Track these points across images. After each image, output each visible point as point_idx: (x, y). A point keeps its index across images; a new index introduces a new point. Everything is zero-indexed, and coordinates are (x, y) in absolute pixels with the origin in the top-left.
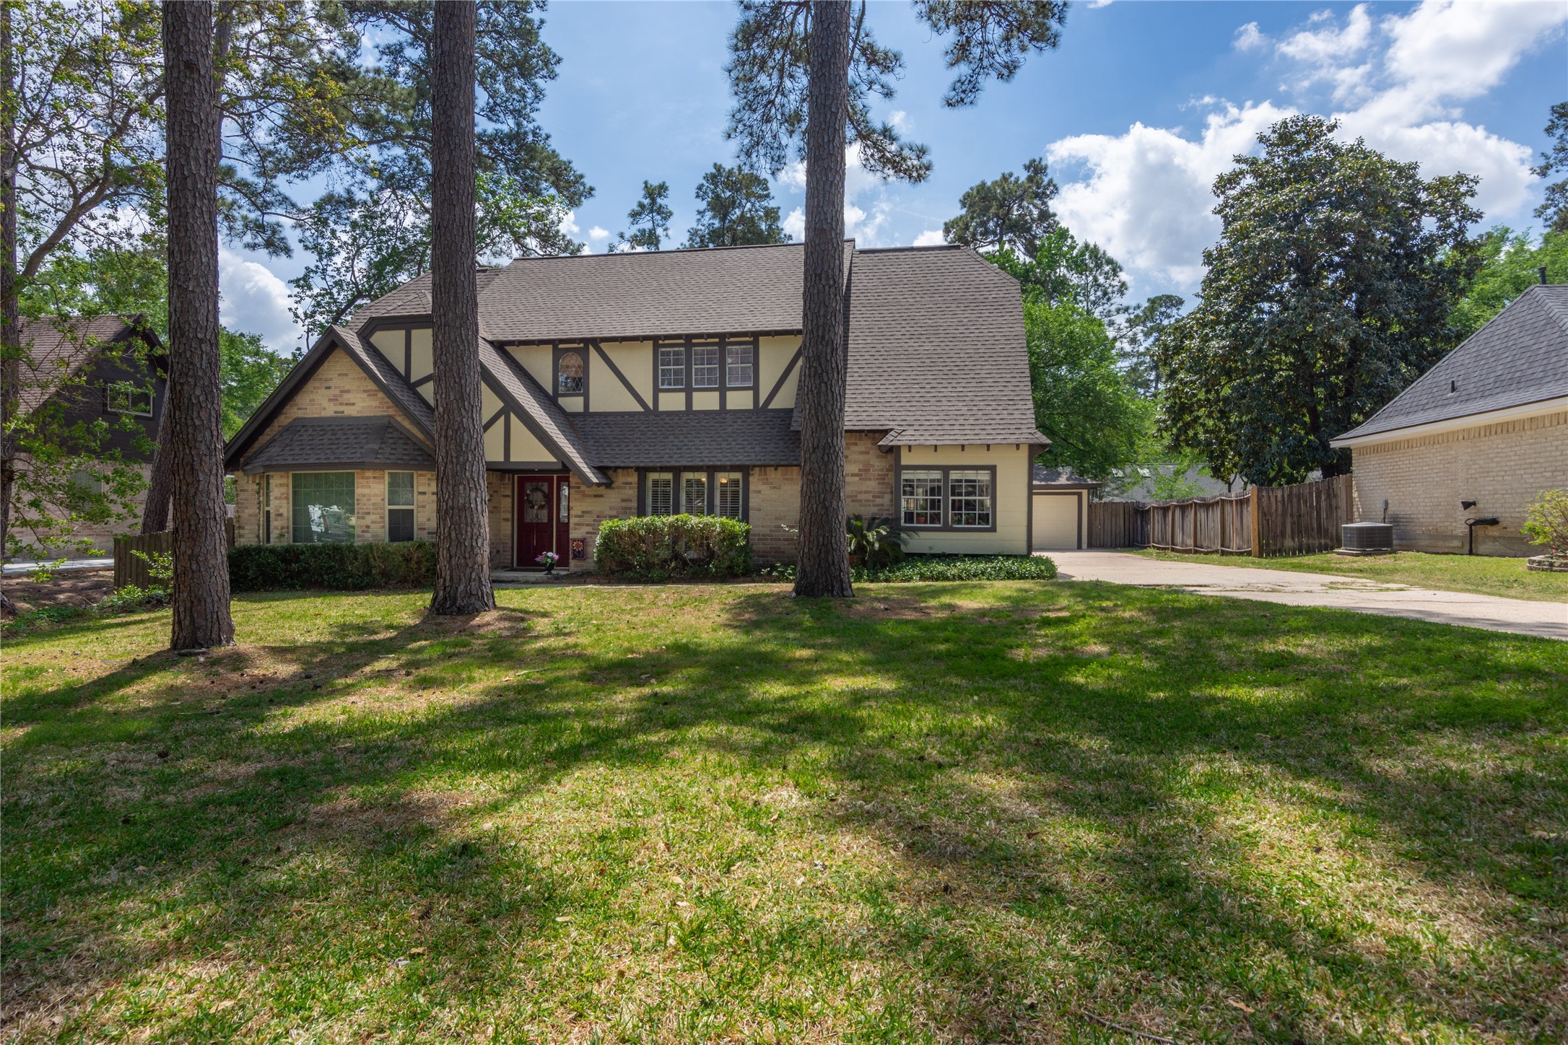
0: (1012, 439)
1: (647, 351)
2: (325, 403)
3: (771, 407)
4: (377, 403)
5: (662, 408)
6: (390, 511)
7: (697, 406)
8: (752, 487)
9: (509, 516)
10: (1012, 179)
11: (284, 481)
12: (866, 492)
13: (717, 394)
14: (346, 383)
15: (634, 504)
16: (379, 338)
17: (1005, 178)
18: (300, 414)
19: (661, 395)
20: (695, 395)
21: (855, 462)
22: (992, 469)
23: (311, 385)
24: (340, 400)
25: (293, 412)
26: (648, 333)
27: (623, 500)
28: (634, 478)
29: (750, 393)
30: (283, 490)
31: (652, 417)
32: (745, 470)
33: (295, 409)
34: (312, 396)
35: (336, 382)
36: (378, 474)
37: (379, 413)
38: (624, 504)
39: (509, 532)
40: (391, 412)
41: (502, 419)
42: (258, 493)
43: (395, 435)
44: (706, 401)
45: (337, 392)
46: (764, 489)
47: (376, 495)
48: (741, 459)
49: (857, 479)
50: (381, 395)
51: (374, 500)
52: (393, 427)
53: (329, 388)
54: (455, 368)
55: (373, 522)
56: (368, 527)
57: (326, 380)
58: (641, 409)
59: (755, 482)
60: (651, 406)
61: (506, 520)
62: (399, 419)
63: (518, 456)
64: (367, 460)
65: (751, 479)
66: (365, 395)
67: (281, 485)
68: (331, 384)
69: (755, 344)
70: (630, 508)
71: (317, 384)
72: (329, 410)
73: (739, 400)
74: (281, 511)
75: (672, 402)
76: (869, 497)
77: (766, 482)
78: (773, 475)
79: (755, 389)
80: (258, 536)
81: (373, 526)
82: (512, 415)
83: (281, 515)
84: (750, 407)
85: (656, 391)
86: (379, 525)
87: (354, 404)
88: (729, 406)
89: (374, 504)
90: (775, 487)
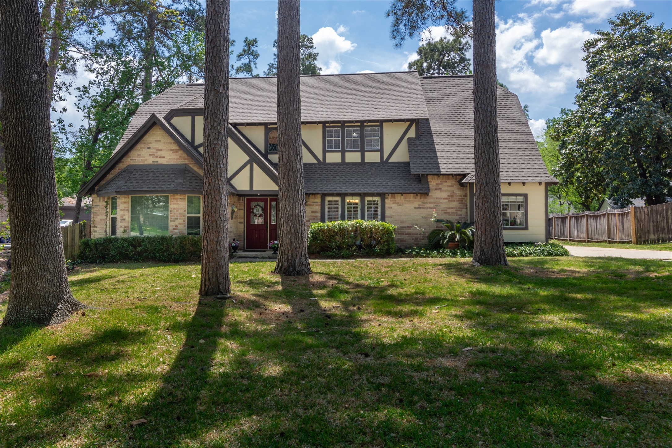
0: (538, 179)
1: (319, 130)
2: (147, 156)
3: (390, 161)
4: (178, 157)
5: (328, 161)
6: (188, 217)
7: (347, 160)
8: (387, 205)
9: (242, 220)
10: (446, 40)
11: (126, 200)
12: (452, 208)
13: (359, 154)
14: (160, 146)
15: (319, 214)
16: (176, 121)
17: (442, 40)
18: (132, 163)
19: (327, 154)
20: (347, 154)
21: (446, 191)
22: (525, 196)
23: (138, 146)
24: (156, 155)
25: (127, 162)
26: (321, 120)
27: (312, 212)
28: (319, 200)
29: (379, 153)
30: (126, 205)
31: (322, 166)
32: (383, 196)
33: (129, 160)
34: (139, 153)
35: (154, 145)
36: (182, 196)
37: (179, 162)
38: (313, 214)
39: (243, 230)
40: (186, 162)
41: (248, 166)
42: (106, 207)
43: (190, 174)
44: (353, 157)
45: (154, 150)
46: (394, 206)
47: (181, 209)
48: (381, 190)
49: (447, 200)
50: (180, 152)
51: (180, 211)
52: (188, 170)
53: (149, 148)
54: (293, 138)
55: (180, 224)
56: (177, 226)
57: (148, 144)
58: (316, 162)
59: (389, 202)
60: (322, 160)
61: (240, 223)
62: (191, 166)
63: (257, 187)
64: (178, 188)
65: (386, 200)
66: (171, 152)
67: (125, 203)
68: (150, 146)
69: (381, 126)
70: (317, 216)
71: (143, 146)
72: (150, 161)
73: (372, 157)
74: (124, 217)
75: (334, 158)
76: (454, 210)
77: (395, 202)
78: (399, 198)
79: (381, 151)
80: (106, 232)
81: (179, 226)
82: (255, 165)
83: (124, 219)
84: (379, 161)
85: (325, 152)
86: (183, 225)
87: (164, 157)
88: (366, 160)
89: (180, 213)
90: (400, 205)
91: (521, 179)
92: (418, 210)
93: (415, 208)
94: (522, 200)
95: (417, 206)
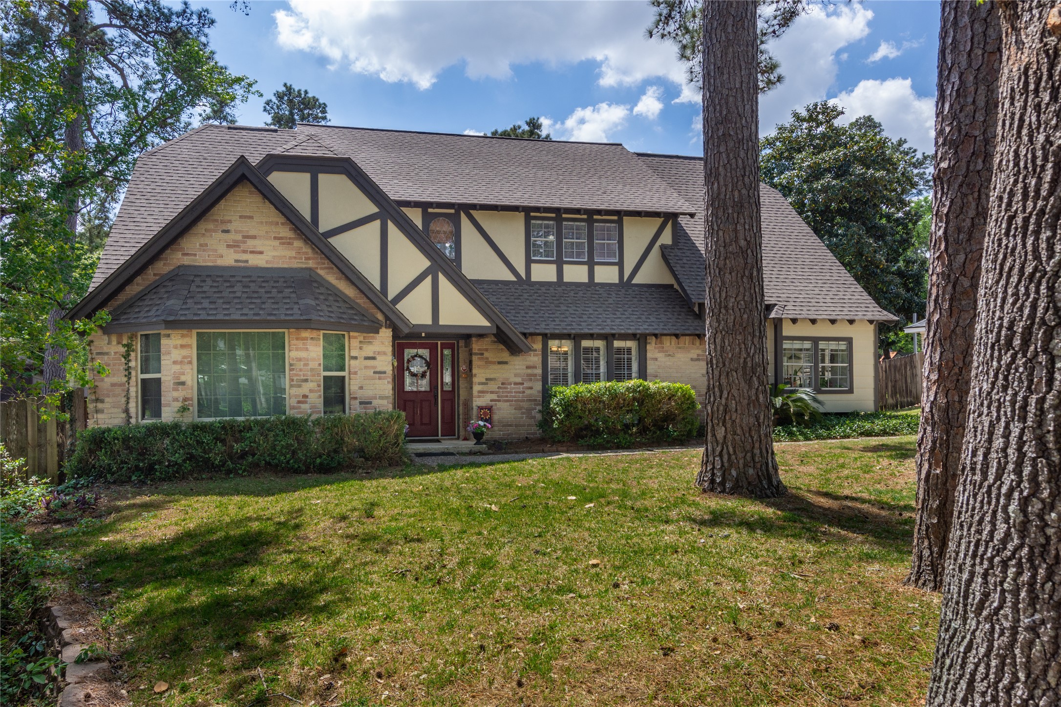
1: (518, 224)
2: (222, 249)
3: (634, 282)
4: (293, 254)
5: (534, 278)
6: (324, 377)
7: (567, 279)
8: (649, 355)
11: (186, 340)
13: (585, 268)
14: (250, 228)
15: (539, 371)
16: (279, 179)
18: (187, 261)
19: (534, 266)
20: (565, 267)
22: (849, 341)
23: (201, 227)
24: (243, 246)
25: (176, 259)
26: (520, 204)
27: (528, 367)
28: (538, 346)
29: (616, 268)
30: (185, 352)
31: (525, 287)
32: (642, 339)
33: (179, 255)
34: (202, 241)
35: (236, 225)
36: (314, 334)
37: (295, 264)
38: (530, 371)
40: (311, 264)
41: (429, 279)
42: (127, 356)
43: (322, 290)
44: (576, 274)
45: (239, 237)
46: (660, 355)
47: (313, 360)
48: (643, 329)
50: (298, 244)
51: (308, 365)
52: (316, 281)
53: (227, 231)
55: (311, 391)
56: (305, 396)
57: (223, 222)
58: (513, 279)
59: (652, 350)
60: (523, 276)
62: (321, 272)
65: (648, 347)
66: (277, 243)
67: (183, 347)
68: (229, 226)
69: (620, 223)
70: (535, 375)
71: (211, 226)
72: (228, 258)
73: (606, 274)
74: (183, 378)
75: (544, 273)
77: (662, 350)
78: (669, 343)
79: (620, 264)
80: (126, 411)
81: (311, 395)
82: (441, 277)
83: (180, 384)
84: (617, 282)
85: (529, 262)
86: (317, 394)
87: (261, 253)
88: (597, 280)
89: (312, 370)
90: (669, 355)
91: (847, 314)
92: (696, 363)
93: (692, 360)
94: (844, 347)
95: (695, 356)
